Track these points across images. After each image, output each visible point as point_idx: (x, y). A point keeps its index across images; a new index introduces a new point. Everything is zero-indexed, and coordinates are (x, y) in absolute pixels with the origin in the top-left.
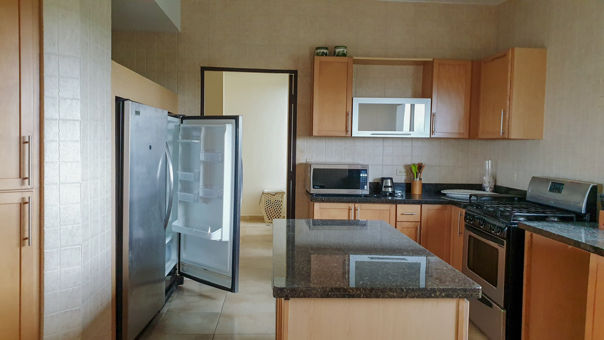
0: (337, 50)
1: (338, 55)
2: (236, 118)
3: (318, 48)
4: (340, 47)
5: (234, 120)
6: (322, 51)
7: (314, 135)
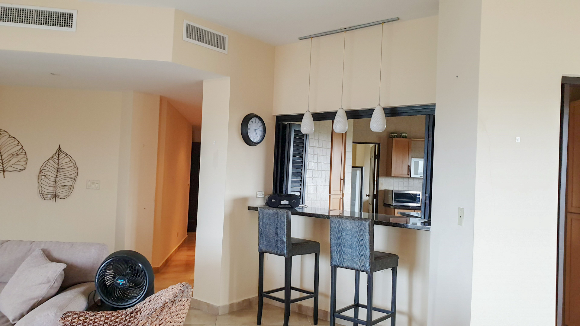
0: (403, 135)
1: (403, 137)
2: (362, 168)
3: (392, 133)
4: (404, 133)
5: (361, 169)
6: (394, 134)
7: (392, 176)
